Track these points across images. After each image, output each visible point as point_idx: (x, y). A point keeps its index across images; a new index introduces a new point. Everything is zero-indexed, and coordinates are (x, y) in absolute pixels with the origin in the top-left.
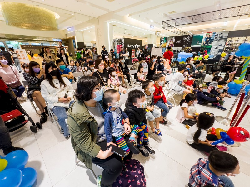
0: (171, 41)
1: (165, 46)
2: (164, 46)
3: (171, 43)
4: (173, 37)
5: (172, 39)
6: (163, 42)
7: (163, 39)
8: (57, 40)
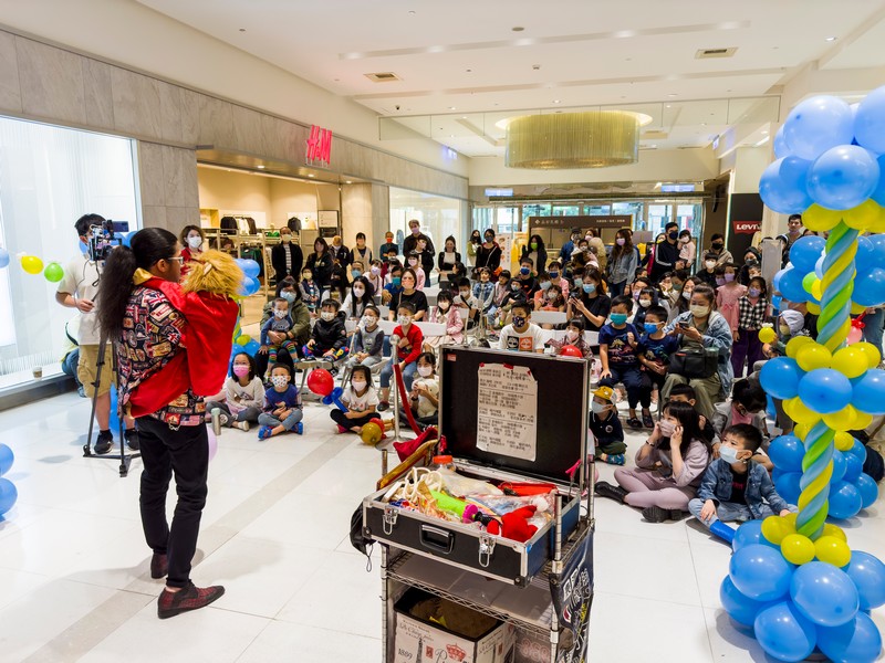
8: (677, 189)
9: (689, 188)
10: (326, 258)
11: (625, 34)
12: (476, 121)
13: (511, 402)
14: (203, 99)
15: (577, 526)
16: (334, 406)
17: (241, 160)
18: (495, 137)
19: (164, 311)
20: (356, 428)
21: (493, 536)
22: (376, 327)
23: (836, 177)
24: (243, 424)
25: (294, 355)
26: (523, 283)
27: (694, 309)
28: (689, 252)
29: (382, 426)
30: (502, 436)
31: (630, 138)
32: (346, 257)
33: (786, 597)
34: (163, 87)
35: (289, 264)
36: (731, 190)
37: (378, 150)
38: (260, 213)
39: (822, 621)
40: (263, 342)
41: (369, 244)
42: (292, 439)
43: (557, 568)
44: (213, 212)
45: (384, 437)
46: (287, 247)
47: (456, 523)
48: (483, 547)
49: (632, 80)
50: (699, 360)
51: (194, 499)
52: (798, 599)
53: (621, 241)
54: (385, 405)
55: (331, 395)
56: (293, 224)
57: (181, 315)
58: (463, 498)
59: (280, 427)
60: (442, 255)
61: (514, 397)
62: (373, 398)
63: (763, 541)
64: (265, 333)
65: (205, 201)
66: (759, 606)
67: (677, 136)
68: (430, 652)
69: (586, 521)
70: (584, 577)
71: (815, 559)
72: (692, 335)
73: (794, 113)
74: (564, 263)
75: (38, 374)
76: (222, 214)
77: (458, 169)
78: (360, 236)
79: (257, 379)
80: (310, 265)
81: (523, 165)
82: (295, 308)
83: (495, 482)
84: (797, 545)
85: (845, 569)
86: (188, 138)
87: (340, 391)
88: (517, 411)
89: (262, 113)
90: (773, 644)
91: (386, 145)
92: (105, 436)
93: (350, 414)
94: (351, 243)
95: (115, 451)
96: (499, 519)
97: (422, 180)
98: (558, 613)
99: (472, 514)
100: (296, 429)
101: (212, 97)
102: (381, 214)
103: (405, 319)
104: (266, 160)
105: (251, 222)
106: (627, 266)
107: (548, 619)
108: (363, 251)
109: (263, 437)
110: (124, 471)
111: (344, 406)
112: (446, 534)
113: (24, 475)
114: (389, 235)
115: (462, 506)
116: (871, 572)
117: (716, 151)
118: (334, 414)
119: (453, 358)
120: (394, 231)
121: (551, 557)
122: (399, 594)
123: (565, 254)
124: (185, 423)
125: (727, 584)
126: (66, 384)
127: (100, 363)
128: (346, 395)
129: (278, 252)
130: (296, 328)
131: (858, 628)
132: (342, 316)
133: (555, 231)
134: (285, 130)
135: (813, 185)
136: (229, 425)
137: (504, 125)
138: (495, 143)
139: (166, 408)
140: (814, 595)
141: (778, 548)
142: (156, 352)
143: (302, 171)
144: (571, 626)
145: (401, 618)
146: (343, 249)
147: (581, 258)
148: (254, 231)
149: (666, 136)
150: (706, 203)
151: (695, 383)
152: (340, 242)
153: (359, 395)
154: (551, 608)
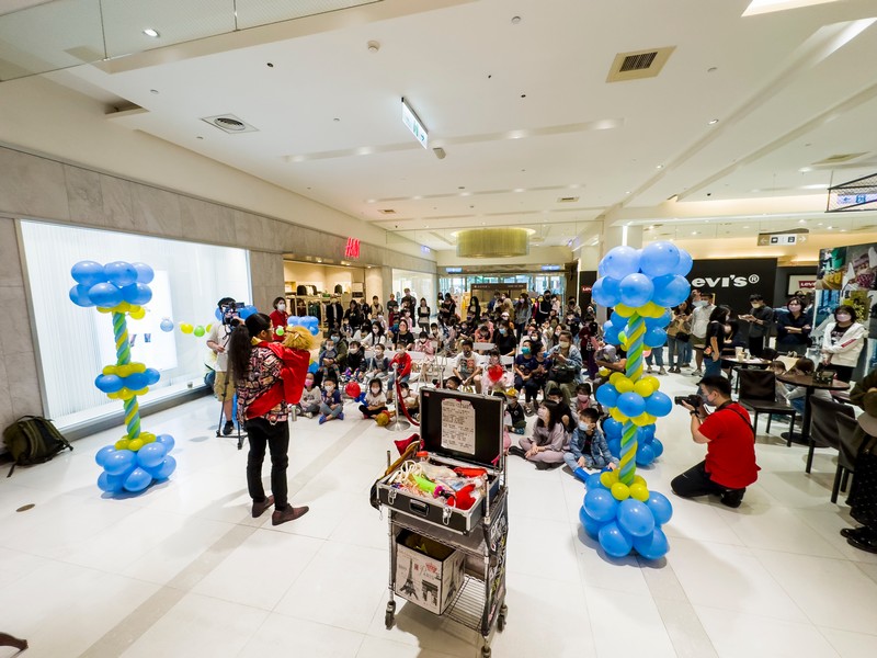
0: (862, 261)
1: (837, 281)
2: (834, 283)
3: (863, 271)
4: (868, 246)
5: (866, 256)
6: (828, 268)
7: (830, 255)
8: (550, 268)
9: (557, 268)
10: (356, 311)
11: (519, 190)
12: (441, 233)
13: (461, 421)
14: (287, 226)
15: (498, 493)
16: (361, 403)
17: (308, 258)
18: (451, 241)
19: (272, 359)
20: (374, 416)
21: (451, 508)
22: (383, 355)
23: (632, 291)
24: (309, 414)
25: (338, 372)
26: (468, 324)
27: (561, 343)
28: (557, 306)
29: (389, 415)
30: (456, 439)
31: (524, 241)
32: (368, 310)
33: (615, 519)
34: (264, 220)
35: (335, 316)
36: (579, 270)
37: (386, 249)
38: (319, 283)
39: (635, 534)
40: (321, 365)
41: (380, 302)
42: (338, 422)
43: (487, 521)
44: (292, 283)
45: (390, 421)
46: (334, 306)
47: (430, 499)
48: (445, 514)
49: (524, 213)
50: (565, 373)
51: (280, 464)
52: (621, 520)
53: (522, 300)
54: (390, 401)
55: (359, 396)
56: (338, 289)
57: (281, 361)
58: (433, 481)
59: (330, 416)
60: (419, 309)
61: (462, 418)
62: (382, 398)
63: (601, 486)
64: (321, 360)
65: (288, 277)
66: (600, 524)
67: (550, 240)
68: (416, 567)
69: (503, 488)
70: (503, 522)
71: (630, 497)
72: (560, 358)
73: (609, 254)
74: (489, 312)
75: (190, 386)
76: (298, 284)
77: (430, 257)
78: (375, 298)
79: (317, 387)
80: (347, 316)
81: (467, 256)
82: (338, 345)
83: (452, 467)
84: (620, 489)
85: (646, 503)
86: (278, 248)
87: (364, 394)
88: (464, 426)
89: (321, 232)
90: (609, 547)
91: (390, 246)
92: (229, 424)
93: (370, 408)
94: (370, 302)
95: (235, 432)
96: (454, 493)
97: (410, 264)
98: (488, 546)
99: (440, 492)
100: (339, 416)
101: (292, 224)
102: (387, 285)
103: (401, 350)
104: (322, 257)
105: (314, 288)
106: (526, 315)
107: (483, 549)
108: (377, 306)
109: (321, 422)
110: (240, 446)
111: (366, 403)
112: (424, 506)
113: (181, 450)
114: (392, 296)
115: (433, 487)
116: (660, 504)
117: (571, 248)
118: (361, 408)
119: (427, 395)
120: (395, 293)
121: (484, 515)
122: (399, 532)
123: (490, 307)
124: (279, 420)
125: (582, 511)
126: (207, 391)
127: (227, 383)
128: (368, 397)
129: (330, 309)
130: (339, 357)
131: (655, 536)
132: (362, 349)
133: (486, 292)
134: (333, 240)
135: (620, 294)
136: (301, 415)
137: (455, 234)
138: (451, 244)
139: (270, 413)
140: (629, 518)
141: (609, 490)
142: (265, 382)
143: (343, 263)
144: (496, 553)
145: (399, 546)
146: (366, 305)
147: (500, 310)
148: (316, 293)
149: (543, 240)
150: (567, 276)
151: (563, 386)
152: (364, 301)
153: (375, 395)
154: (484, 542)
